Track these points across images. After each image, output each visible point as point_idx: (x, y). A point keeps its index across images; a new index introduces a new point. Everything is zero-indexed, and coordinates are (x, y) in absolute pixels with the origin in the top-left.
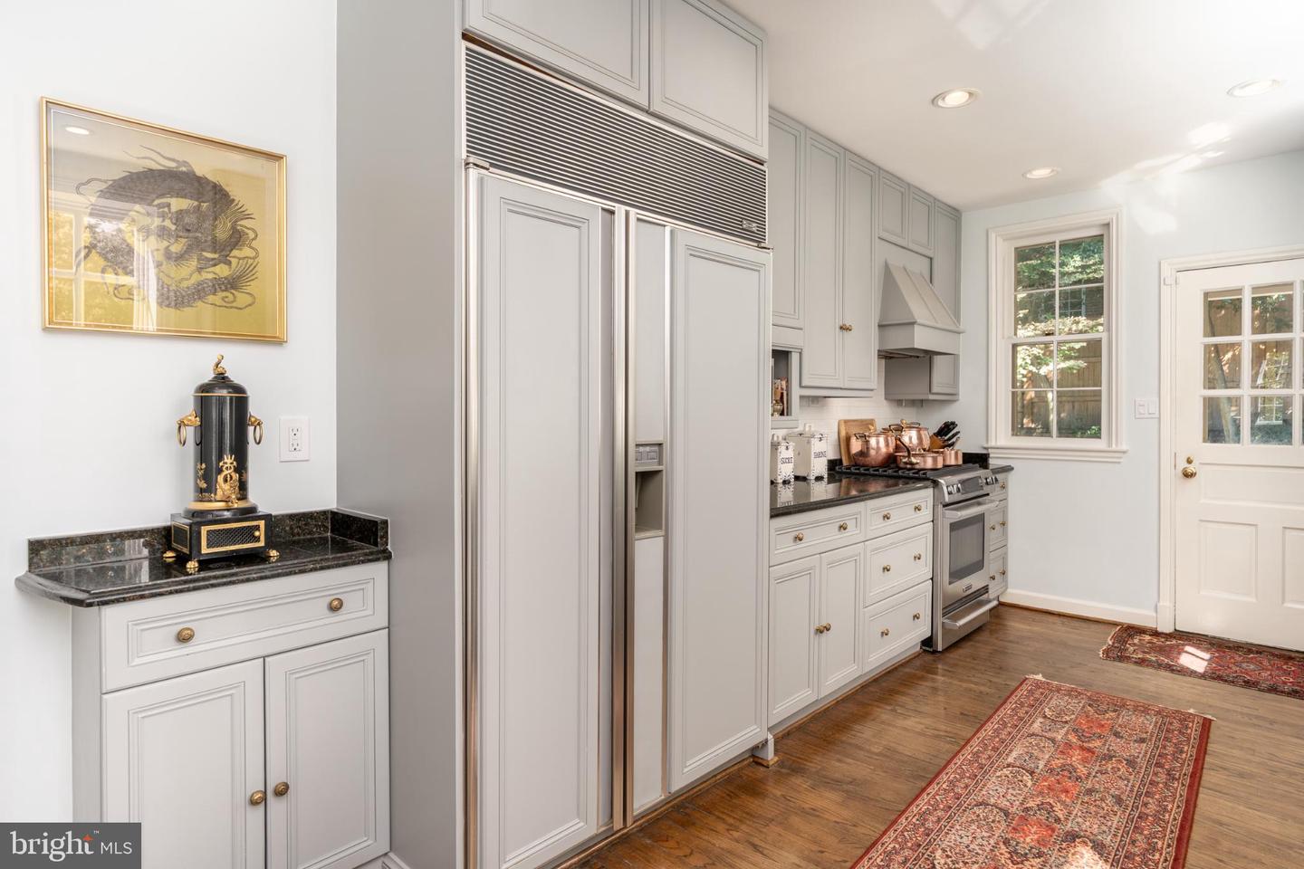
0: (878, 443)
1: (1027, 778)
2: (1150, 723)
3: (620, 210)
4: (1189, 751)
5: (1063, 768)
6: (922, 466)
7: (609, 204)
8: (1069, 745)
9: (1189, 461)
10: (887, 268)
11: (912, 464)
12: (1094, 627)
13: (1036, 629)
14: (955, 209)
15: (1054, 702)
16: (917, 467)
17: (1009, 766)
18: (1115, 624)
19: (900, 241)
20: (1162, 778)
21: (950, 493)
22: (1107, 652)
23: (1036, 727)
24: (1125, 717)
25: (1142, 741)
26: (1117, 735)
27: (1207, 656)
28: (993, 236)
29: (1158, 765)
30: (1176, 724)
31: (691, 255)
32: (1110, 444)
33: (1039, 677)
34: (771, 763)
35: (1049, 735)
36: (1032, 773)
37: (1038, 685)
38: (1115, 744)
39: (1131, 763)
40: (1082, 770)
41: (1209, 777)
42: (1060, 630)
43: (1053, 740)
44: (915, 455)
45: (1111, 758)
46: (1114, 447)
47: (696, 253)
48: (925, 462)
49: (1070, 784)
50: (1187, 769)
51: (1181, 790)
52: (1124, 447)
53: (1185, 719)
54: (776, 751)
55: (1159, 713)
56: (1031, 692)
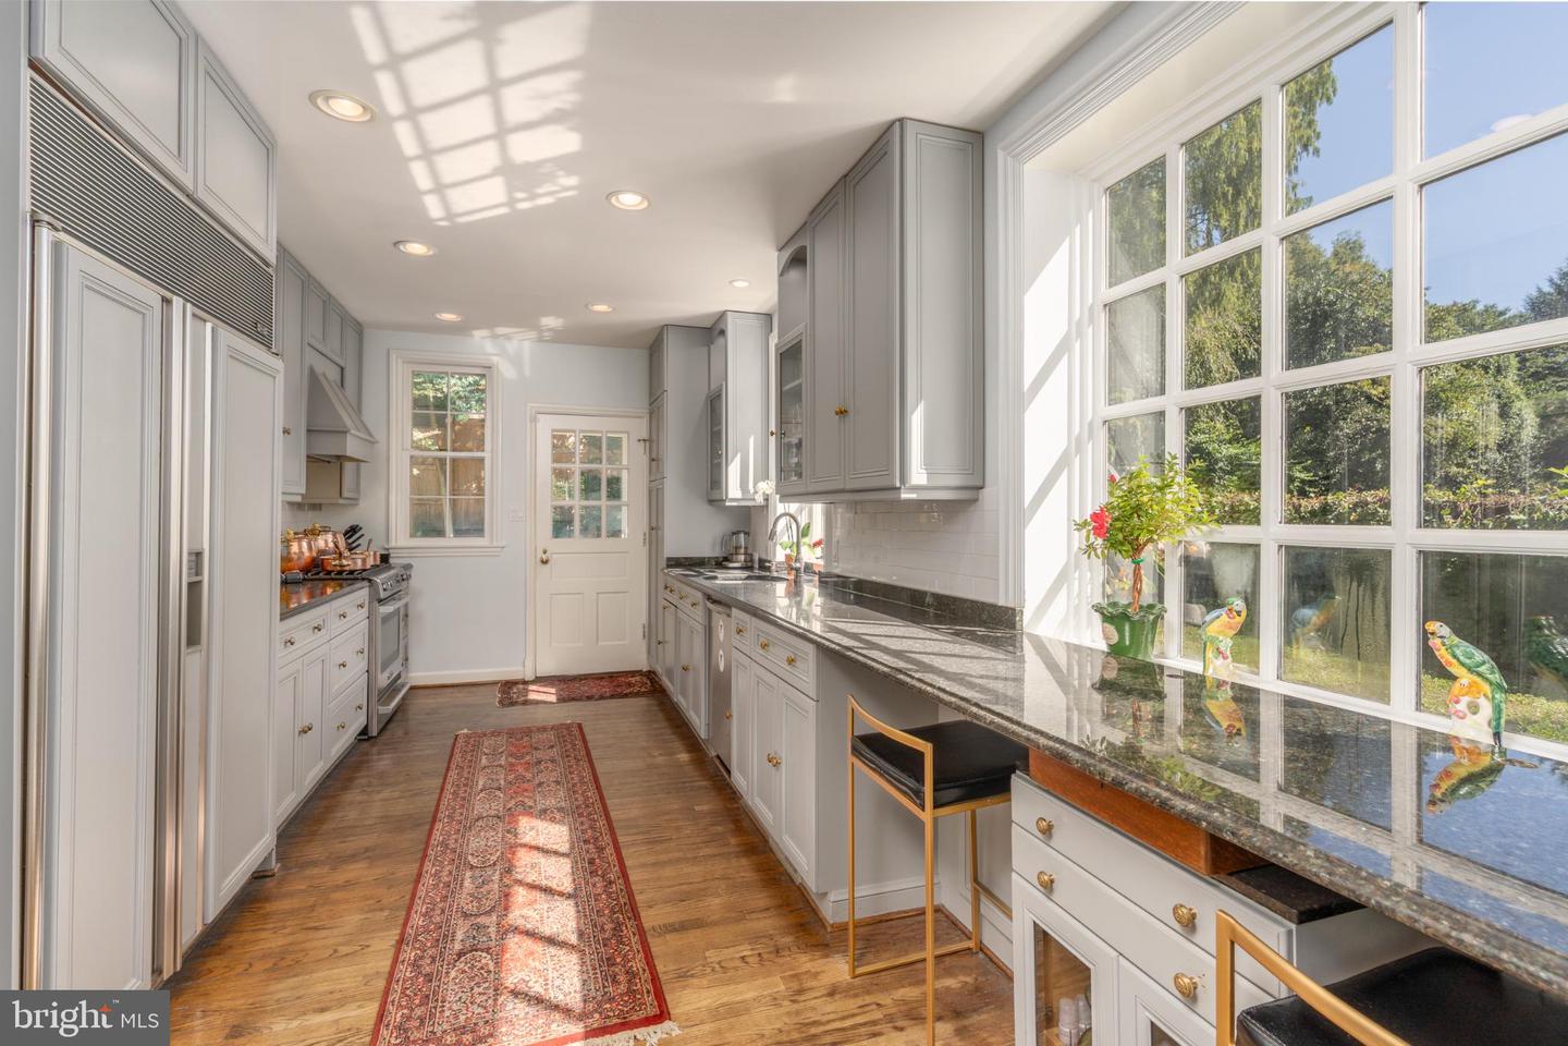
0: (300, 547)
1: (498, 793)
2: (551, 736)
3: (177, 302)
4: (579, 743)
5: (516, 778)
6: (352, 567)
7: (168, 295)
8: (512, 765)
9: (545, 552)
10: (312, 371)
11: (341, 566)
12: (482, 688)
13: (441, 700)
14: (358, 323)
15: (486, 744)
16: (347, 568)
17: (482, 791)
18: (495, 683)
19: (319, 347)
20: (573, 762)
21: (385, 590)
22: (501, 702)
23: (484, 761)
24: (536, 737)
25: (552, 747)
26: (536, 749)
27: (553, 690)
28: (393, 357)
29: (567, 756)
30: (565, 732)
31: (231, 356)
32: (492, 542)
33: (466, 731)
34: (276, 870)
35: (495, 764)
36: (499, 789)
37: (467, 735)
38: (538, 755)
39: (553, 761)
40: (529, 776)
41: (594, 754)
42: (461, 697)
43: (501, 766)
44: (345, 558)
45: (540, 762)
46: (495, 544)
47: (236, 357)
48: (355, 563)
49: (525, 785)
50: (583, 753)
51: (586, 765)
52: (503, 544)
53: (568, 727)
54: (278, 860)
55: (552, 728)
56: (467, 743)
